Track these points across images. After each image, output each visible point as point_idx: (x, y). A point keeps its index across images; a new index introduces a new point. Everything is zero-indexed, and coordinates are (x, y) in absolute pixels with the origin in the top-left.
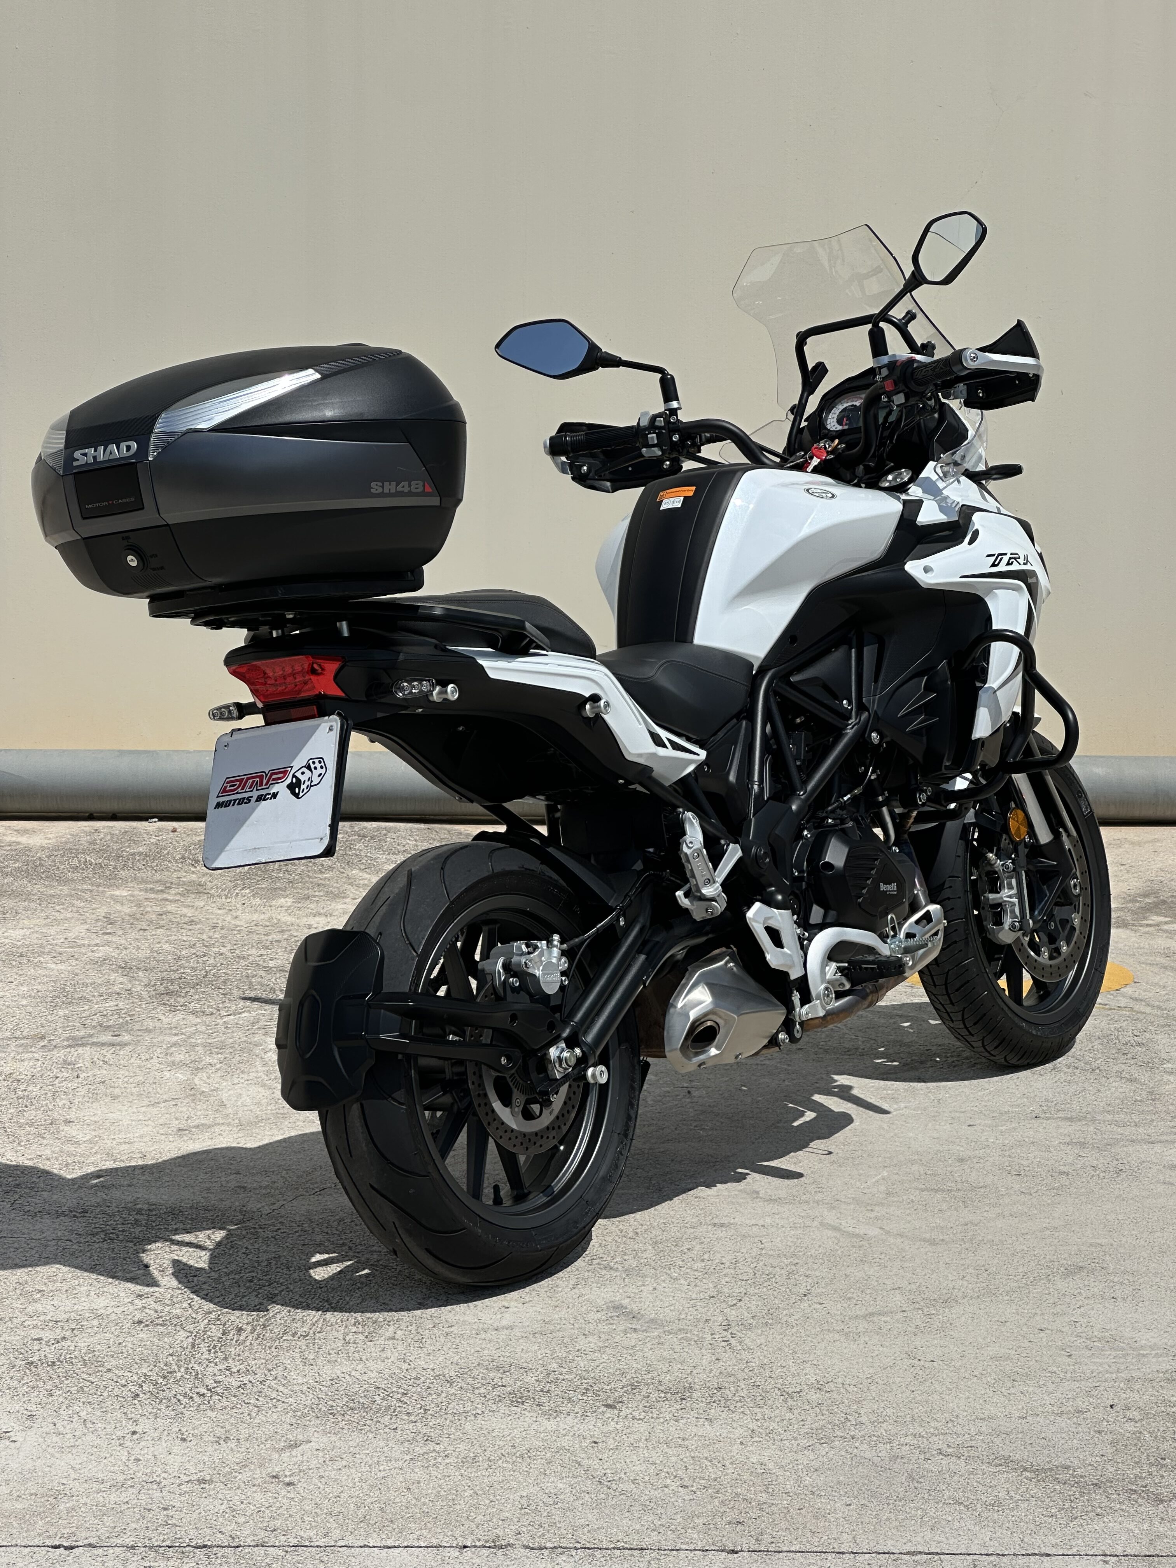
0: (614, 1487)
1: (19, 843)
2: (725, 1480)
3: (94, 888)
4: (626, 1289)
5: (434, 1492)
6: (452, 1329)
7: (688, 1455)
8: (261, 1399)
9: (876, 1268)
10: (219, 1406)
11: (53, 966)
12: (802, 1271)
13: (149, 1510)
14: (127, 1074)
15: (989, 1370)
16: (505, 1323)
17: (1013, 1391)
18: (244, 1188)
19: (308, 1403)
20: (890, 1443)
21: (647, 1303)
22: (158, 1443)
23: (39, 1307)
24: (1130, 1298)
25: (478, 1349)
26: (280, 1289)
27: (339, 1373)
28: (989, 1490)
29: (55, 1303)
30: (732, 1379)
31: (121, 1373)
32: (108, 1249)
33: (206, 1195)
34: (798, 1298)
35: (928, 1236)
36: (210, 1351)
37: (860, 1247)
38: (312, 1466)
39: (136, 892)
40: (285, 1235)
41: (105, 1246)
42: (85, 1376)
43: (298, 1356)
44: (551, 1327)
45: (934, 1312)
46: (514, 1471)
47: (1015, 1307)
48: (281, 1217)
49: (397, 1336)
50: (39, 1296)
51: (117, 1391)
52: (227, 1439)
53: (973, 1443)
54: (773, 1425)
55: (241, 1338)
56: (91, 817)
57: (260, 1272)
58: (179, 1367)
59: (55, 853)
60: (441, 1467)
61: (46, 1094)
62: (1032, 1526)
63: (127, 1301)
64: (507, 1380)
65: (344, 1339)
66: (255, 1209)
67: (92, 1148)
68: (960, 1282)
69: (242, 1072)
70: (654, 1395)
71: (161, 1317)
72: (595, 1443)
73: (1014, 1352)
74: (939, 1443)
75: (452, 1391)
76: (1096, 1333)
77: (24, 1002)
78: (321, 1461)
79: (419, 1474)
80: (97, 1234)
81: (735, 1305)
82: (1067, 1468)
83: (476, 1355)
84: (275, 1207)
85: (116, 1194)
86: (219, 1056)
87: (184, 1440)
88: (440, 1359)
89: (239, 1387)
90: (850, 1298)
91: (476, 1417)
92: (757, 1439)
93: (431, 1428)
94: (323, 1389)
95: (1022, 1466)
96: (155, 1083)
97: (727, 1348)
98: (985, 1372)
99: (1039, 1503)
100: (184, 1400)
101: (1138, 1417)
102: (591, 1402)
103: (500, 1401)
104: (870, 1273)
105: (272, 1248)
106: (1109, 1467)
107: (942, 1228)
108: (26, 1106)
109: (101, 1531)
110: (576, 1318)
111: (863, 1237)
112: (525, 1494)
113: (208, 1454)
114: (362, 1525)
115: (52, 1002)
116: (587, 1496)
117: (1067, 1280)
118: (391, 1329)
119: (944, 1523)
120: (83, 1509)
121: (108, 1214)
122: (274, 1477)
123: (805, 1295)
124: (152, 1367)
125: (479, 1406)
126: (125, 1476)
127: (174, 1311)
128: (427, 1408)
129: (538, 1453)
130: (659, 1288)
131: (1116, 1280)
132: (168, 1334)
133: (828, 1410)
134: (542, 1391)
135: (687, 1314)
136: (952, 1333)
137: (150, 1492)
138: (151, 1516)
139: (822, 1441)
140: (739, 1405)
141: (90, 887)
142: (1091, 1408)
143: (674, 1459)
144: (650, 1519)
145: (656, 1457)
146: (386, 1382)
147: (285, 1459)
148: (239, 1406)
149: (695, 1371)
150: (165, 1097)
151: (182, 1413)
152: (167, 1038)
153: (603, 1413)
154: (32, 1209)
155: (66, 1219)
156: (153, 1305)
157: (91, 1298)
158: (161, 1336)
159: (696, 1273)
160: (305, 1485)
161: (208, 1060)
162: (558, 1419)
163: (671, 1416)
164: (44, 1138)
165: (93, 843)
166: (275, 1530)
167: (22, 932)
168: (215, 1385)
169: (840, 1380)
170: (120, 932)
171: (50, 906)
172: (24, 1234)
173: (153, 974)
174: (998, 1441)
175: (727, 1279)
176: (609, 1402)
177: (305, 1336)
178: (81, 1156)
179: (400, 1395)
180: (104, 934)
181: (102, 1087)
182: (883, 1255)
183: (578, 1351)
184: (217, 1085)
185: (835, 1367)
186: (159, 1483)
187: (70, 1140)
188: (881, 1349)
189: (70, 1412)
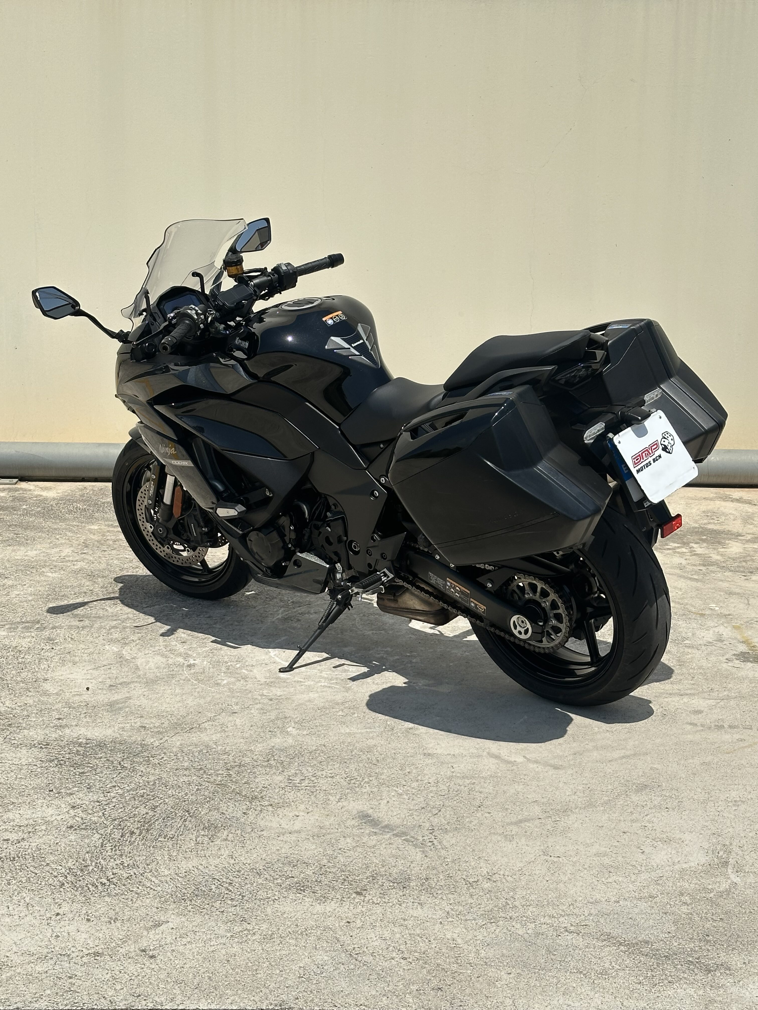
0: (360, 959)
1: (41, 496)
2: (431, 953)
3: (80, 524)
4: (371, 801)
5: (244, 963)
6: (263, 833)
7: (407, 932)
8: (140, 887)
9: (522, 787)
10: (113, 893)
11: (50, 574)
12: (477, 788)
13: (60, 978)
14: (84, 647)
15: (594, 864)
16: (296, 828)
17: (610, 880)
18: (145, 727)
19: (169, 891)
20: (535, 922)
21: (383, 813)
22: (72, 922)
23: (10, 815)
24: (677, 808)
25: (278, 848)
26: (159, 802)
27: (191, 867)
28: (599, 961)
29: (21, 812)
30: (434, 872)
31: (54, 866)
32: (58, 772)
33: (121, 733)
34: (475, 809)
35: (552, 762)
36: (112, 849)
37: (512, 770)
38: (168, 942)
39: (103, 527)
40: (166, 762)
41: (56, 769)
42: (32, 869)
43: (166, 853)
44: (324, 831)
45: (558, 819)
46: (296, 946)
47: (607, 815)
48: (165, 748)
49: (229, 838)
50: (12, 806)
51: (51, 881)
52: (116, 920)
53: (587, 922)
54: (461, 908)
55: (133, 839)
56: (83, 480)
57: (148, 789)
58: (92, 861)
59: (60, 502)
60: (250, 943)
61: (35, 660)
62: (627, 992)
63: (65, 810)
64: (296, 872)
65: (196, 841)
66: (149, 743)
67: (57, 699)
68: (573, 797)
69: (151, 646)
70: (387, 884)
71: (85, 823)
72: (348, 922)
73: (608, 850)
74: (565, 922)
75: (260, 881)
76: (658, 835)
77: (30, 598)
78: (174, 938)
79: (236, 949)
80: (53, 760)
81: (437, 814)
82: (647, 942)
83: (277, 853)
84: (161, 741)
85: (67, 731)
86: (139, 635)
87: (88, 920)
88: (255, 856)
89: (128, 878)
90: (507, 809)
91: (274, 902)
92: (450, 919)
93: (246, 911)
94: (180, 879)
95: (618, 941)
96: (99, 653)
97: (432, 847)
98: (591, 866)
99: (632, 972)
100: (92, 888)
101: (689, 902)
102: (347, 890)
103: (290, 889)
104: (519, 790)
105: (157, 772)
106: (674, 942)
107: (561, 756)
108: (22, 669)
109: (27, 997)
110: (339, 825)
111: (513, 763)
112: (302, 965)
113: (102, 932)
114: (196, 990)
115: (46, 598)
116: (342, 966)
117: (638, 795)
118: (226, 833)
119: (571, 988)
120: (17, 978)
121: (61, 746)
122: (144, 951)
123: (479, 807)
124: (75, 862)
125: (277, 893)
126: (47, 950)
127: (93, 819)
128: (244, 895)
129: (312, 931)
130: (391, 802)
131: (667, 795)
132: (87, 836)
133: (495, 896)
134: (317, 881)
135: (407, 821)
136: (570, 835)
137: (62, 963)
138: (60, 984)
139: (492, 921)
140: (439, 892)
141: (77, 524)
142: (659, 893)
143: (398, 936)
144: (382, 985)
145: (387, 935)
146: (219, 874)
147: (152, 937)
148: (126, 893)
149: (412, 865)
150: (104, 663)
151: (90, 899)
152: (110, 623)
153: (354, 898)
154: (16, 742)
155: (35, 750)
156: (81, 814)
157: (43, 808)
158: (83, 837)
159: (414, 790)
160: (162, 958)
161: (132, 638)
162: (326, 904)
163: (397, 901)
164: (30, 691)
165: (82, 496)
166: (139, 996)
167: (35, 552)
168: (112, 876)
169: (502, 873)
170: (91, 552)
171: (54, 535)
172: (9, 760)
173: (107, 580)
174: (602, 920)
175: (432, 795)
176: (358, 890)
177: (172, 838)
178: (50, 704)
179: (227, 885)
180: (82, 553)
181: (68, 656)
182: (526, 776)
183: (340, 849)
184: (135, 655)
185: (499, 862)
186: (69, 956)
187: (46, 693)
188: (527, 848)
189: (19, 898)
